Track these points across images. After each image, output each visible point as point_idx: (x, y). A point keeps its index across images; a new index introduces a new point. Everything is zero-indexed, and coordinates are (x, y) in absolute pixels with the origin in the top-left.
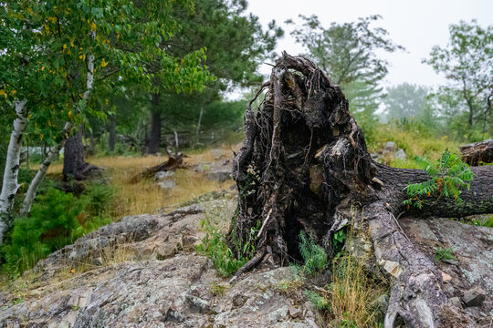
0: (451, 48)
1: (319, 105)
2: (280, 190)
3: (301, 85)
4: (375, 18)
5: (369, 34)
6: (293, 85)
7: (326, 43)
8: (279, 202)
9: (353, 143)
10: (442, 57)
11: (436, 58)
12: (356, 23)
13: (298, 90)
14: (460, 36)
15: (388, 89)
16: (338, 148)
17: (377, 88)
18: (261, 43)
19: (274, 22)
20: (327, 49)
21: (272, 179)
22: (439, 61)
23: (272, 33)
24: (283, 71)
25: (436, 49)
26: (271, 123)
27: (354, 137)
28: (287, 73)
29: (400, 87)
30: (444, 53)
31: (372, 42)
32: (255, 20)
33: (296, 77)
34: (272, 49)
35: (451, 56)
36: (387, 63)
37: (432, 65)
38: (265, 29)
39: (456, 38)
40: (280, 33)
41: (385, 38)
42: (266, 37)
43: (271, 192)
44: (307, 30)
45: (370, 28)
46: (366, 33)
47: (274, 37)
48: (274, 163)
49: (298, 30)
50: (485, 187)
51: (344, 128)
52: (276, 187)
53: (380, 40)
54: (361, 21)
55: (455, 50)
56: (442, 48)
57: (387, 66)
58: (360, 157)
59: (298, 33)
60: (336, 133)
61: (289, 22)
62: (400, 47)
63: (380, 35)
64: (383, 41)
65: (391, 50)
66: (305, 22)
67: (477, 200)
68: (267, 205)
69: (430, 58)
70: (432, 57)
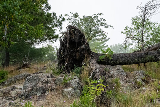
0: (132, 27)
1: (78, 37)
2: (69, 57)
3: (74, 32)
4: (101, 15)
5: (98, 21)
6: (72, 32)
7: (81, 24)
8: (69, 61)
9: (86, 45)
10: (129, 31)
11: (127, 31)
12: (93, 16)
13: (73, 34)
14: (136, 22)
15: (111, 46)
16: (83, 47)
17: (105, 45)
18: (56, 23)
19: (61, 15)
20: (81, 26)
21: (67, 54)
22: (128, 33)
23: (61, 19)
24: (69, 29)
25: (127, 27)
26: (67, 41)
27: (86, 44)
28: (70, 29)
29: (116, 45)
30: (130, 29)
31: (99, 24)
32: (54, 14)
33: (73, 30)
34: (61, 25)
35: (133, 31)
36: (105, 32)
37: (125, 34)
38: (58, 18)
39: (135, 23)
40: (64, 19)
41: (104, 22)
42: (58, 21)
43: (67, 58)
44: (73, 19)
45: (99, 18)
46: (97, 20)
47: (62, 21)
48: (67, 51)
49: (70, 18)
50: (118, 58)
51: (84, 42)
52: (68, 57)
53: (102, 23)
54: (95, 16)
55: (134, 28)
56: (129, 27)
57: (105, 34)
58: (88, 48)
59: (70, 20)
60: (82, 44)
61: (66, 15)
62: (110, 26)
63: (102, 21)
64: (104, 24)
65: (107, 27)
66: (73, 15)
67: (116, 61)
68: (66, 61)
69: (124, 31)
70: (125, 31)
